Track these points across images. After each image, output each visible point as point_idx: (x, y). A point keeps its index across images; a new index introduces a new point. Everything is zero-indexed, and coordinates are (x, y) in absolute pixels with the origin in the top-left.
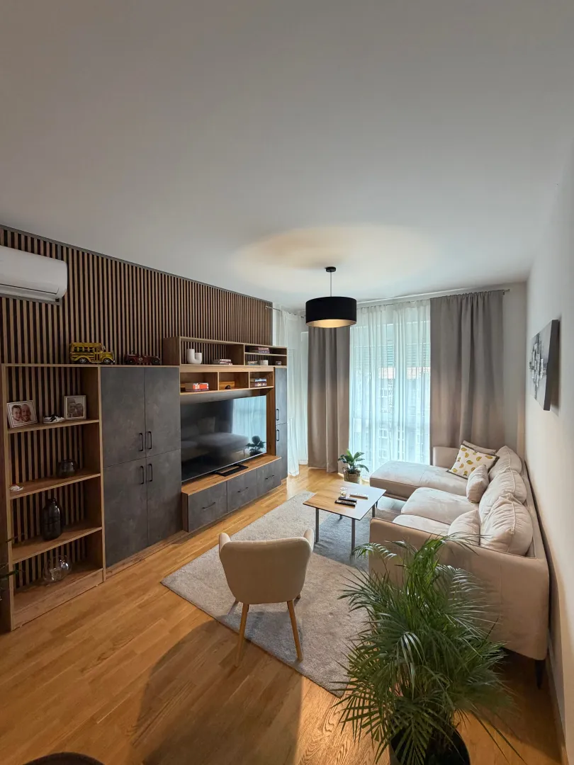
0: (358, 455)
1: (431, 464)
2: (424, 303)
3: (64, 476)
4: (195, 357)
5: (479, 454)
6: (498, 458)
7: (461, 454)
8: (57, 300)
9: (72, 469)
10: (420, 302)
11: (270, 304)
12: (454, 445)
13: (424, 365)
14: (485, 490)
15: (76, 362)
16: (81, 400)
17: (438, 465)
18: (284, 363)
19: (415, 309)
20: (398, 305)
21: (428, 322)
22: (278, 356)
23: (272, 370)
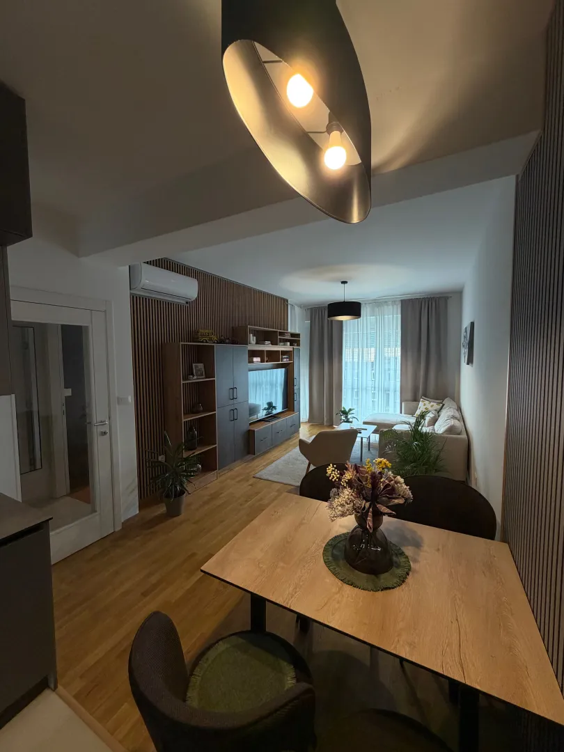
0: (350, 410)
1: (401, 413)
2: (397, 303)
3: (198, 412)
4: (252, 339)
5: (432, 403)
6: (443, 405)
7: (421, 404)
8: (187, 303)
9: (201, 408)
10: (394, 302)
11: (287, 301)
12: (415, 399)
13: (396, 346)
14: (437, 420)
15: (202, 342)
16: (201, 366)
17: (405, 414)
18: (299, 345)
19: (391, 307)
20: (378, 303)
21: (399, 316)
22: (294, 339)
23: (292, 350)
